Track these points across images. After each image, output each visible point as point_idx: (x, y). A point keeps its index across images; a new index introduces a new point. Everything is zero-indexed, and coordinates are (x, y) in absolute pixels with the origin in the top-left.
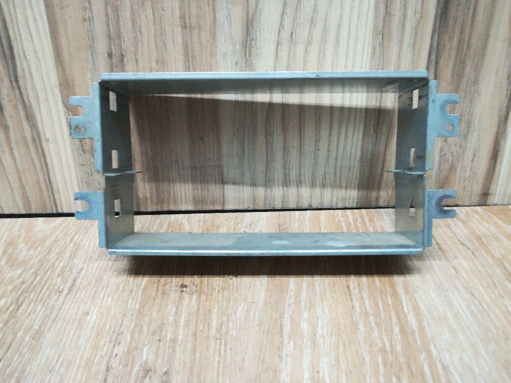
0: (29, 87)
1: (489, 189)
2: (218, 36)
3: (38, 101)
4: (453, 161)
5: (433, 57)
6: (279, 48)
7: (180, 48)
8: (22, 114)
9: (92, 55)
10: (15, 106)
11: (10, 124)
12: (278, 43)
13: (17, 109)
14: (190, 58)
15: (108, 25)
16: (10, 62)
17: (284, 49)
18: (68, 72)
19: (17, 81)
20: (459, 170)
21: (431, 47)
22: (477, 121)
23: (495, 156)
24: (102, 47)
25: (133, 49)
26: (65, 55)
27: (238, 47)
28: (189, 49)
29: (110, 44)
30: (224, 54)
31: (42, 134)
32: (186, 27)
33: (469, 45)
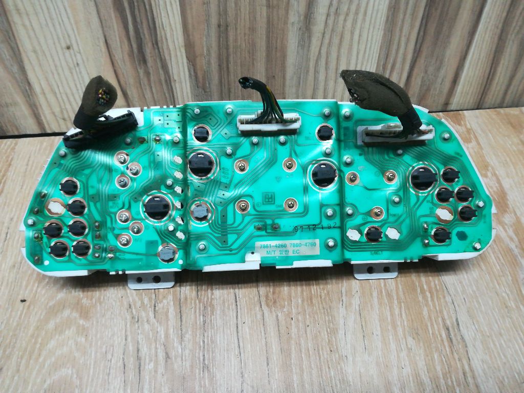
0: (165, 47)
1: (449, 101)
2: (290, 12)
3: (170, 57)
4: (429, 85)
5: (424, 21)
6: (328, 18)
7: (265, 20)
8: (159, 65)
9: (207, 26)
10: (155, 60)
11: (151, 71)
12: (328, 15)
13: (157, 62)
14: (271, 26)
15: (219, 7)
16: (153, 32)
17: (332, 18)
18: (191, 37)
19: (157, 44)
20: (432, 90)
21: (423, 15)
22: (446, 60)
23: (455, 81)
24: (214, 21)
25: (234, 22)
26: (190, 26)
27: (302, 18)
28: (271, 20)
29: (220, 19)
30: (293, 23)
31: (172, 77)
32: (269, 6)
33: (447, 13)
